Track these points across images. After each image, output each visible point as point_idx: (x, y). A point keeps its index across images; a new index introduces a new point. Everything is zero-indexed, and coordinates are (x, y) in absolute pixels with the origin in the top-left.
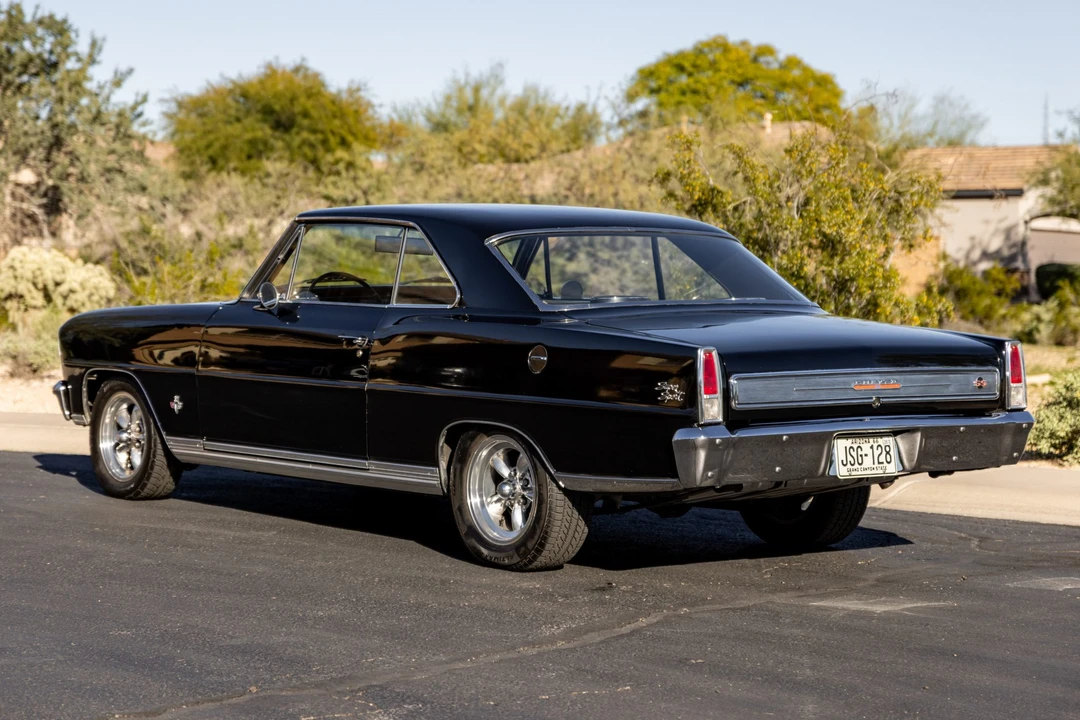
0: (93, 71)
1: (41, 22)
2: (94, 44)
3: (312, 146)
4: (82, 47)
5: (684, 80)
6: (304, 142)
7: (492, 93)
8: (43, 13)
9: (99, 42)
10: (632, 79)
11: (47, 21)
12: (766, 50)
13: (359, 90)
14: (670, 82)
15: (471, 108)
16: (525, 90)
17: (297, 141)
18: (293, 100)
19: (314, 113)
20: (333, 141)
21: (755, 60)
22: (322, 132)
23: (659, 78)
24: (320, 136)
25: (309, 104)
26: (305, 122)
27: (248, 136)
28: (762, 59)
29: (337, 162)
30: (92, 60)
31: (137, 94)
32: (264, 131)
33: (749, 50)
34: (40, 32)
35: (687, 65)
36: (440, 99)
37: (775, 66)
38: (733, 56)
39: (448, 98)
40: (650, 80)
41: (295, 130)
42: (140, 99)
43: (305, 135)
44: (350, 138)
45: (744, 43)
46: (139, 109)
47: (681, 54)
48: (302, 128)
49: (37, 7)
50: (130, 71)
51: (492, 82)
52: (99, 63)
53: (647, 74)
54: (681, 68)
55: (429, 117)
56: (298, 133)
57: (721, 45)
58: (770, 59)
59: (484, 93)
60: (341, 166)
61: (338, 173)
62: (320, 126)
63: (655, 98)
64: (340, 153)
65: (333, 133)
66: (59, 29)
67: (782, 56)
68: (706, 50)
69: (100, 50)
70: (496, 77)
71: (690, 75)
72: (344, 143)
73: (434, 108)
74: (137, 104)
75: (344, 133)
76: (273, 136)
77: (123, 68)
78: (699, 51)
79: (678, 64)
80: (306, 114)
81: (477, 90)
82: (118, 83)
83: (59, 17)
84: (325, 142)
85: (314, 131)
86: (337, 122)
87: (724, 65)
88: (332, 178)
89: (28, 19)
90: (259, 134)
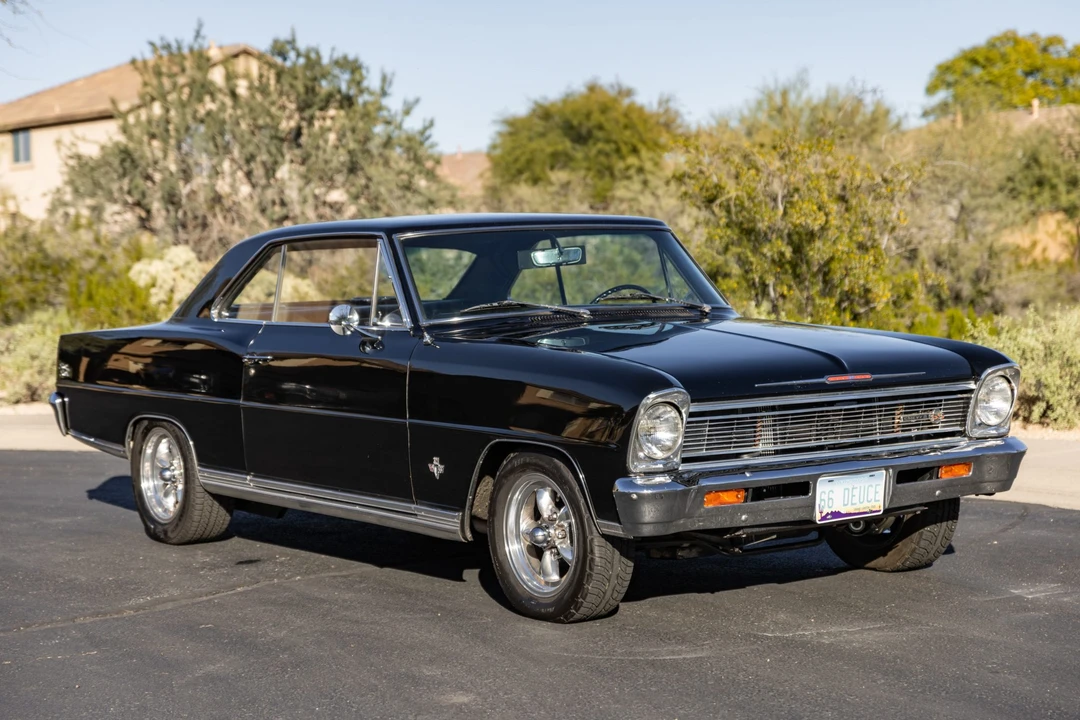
0: (385, 102)
1: (336, 63)
2: (384, 79)
3: (607, 155)
4: (373, 82)
5: (978, 72)
6: (600, 152)
7: (799, 96)
8: (338, 55)
9: (389, 76)
10: (932, 74)
11: (341, 61)
12: (1056, 40)
13: (668, 101)
14: (965, 74)
15: (780, 111)
16: (828, 91)
17: (594, 151)
18: (588, 116)
19: (607, 126)
20: (625, 149)
21: (1045, 50)
22: (615, 142)
23: (955, 72)
24: (613, 146)
25: (602, 119)
26: (599, 134)
27: (549, 150)
28: (1052, 49)
29: (628, 168)
30: (384, 93)
31: (424, 120)
32: (567, 145)
33: (1038, 42)
34: (336, 71)
35: (981, 60)
36: (753, 104)
37: (1064, 54)
38: (1022, 48)
39: (759, 103)
40: (945, 76)
41: (591, 142)
42: (427, 124)
43: (600, 145)
44: (640, 146)
45: (1034, 35)
46: (427, 133)
47: (975, 49)
48: (598, 140)
49: (333, 49)
50: (417, 101)
51: (799, 86)
52: (389, 95)
53: (945, 69)
54: (975, 62)
55: (742, 120)
56: (595, 144)
57: (1012, 38)
58: (1059, 48)
59: (792, 97)
60: (632, 172)
61: (629, 178)
62: (614, 137)
63: (951, 91)
64: (632, 160)
65: (626, 143)
66: (354, 67)
67: (1070, 45)
68: (998, 43)
69: (391, 83)
70: (802, 82)
71: (984, 67)
72: (635, 151)
73: (746, 113)
74: (425, 129)
75: (635, 141)
76: (574, 149)
77: (411, 98)
78: (992, 45)
79: (972, 59)
80: (600, 127)
81: (785, 94)
82: (407, 112)
83: (351, 57)
84: (618, 150)
85: (608, 141)
86: (628, 133)
87: (1013, 57)
88: (625, 182)
89: (325, 60)
90: (560, 148)
